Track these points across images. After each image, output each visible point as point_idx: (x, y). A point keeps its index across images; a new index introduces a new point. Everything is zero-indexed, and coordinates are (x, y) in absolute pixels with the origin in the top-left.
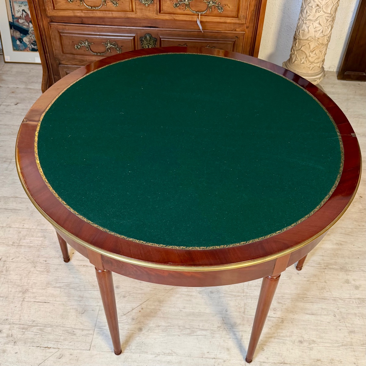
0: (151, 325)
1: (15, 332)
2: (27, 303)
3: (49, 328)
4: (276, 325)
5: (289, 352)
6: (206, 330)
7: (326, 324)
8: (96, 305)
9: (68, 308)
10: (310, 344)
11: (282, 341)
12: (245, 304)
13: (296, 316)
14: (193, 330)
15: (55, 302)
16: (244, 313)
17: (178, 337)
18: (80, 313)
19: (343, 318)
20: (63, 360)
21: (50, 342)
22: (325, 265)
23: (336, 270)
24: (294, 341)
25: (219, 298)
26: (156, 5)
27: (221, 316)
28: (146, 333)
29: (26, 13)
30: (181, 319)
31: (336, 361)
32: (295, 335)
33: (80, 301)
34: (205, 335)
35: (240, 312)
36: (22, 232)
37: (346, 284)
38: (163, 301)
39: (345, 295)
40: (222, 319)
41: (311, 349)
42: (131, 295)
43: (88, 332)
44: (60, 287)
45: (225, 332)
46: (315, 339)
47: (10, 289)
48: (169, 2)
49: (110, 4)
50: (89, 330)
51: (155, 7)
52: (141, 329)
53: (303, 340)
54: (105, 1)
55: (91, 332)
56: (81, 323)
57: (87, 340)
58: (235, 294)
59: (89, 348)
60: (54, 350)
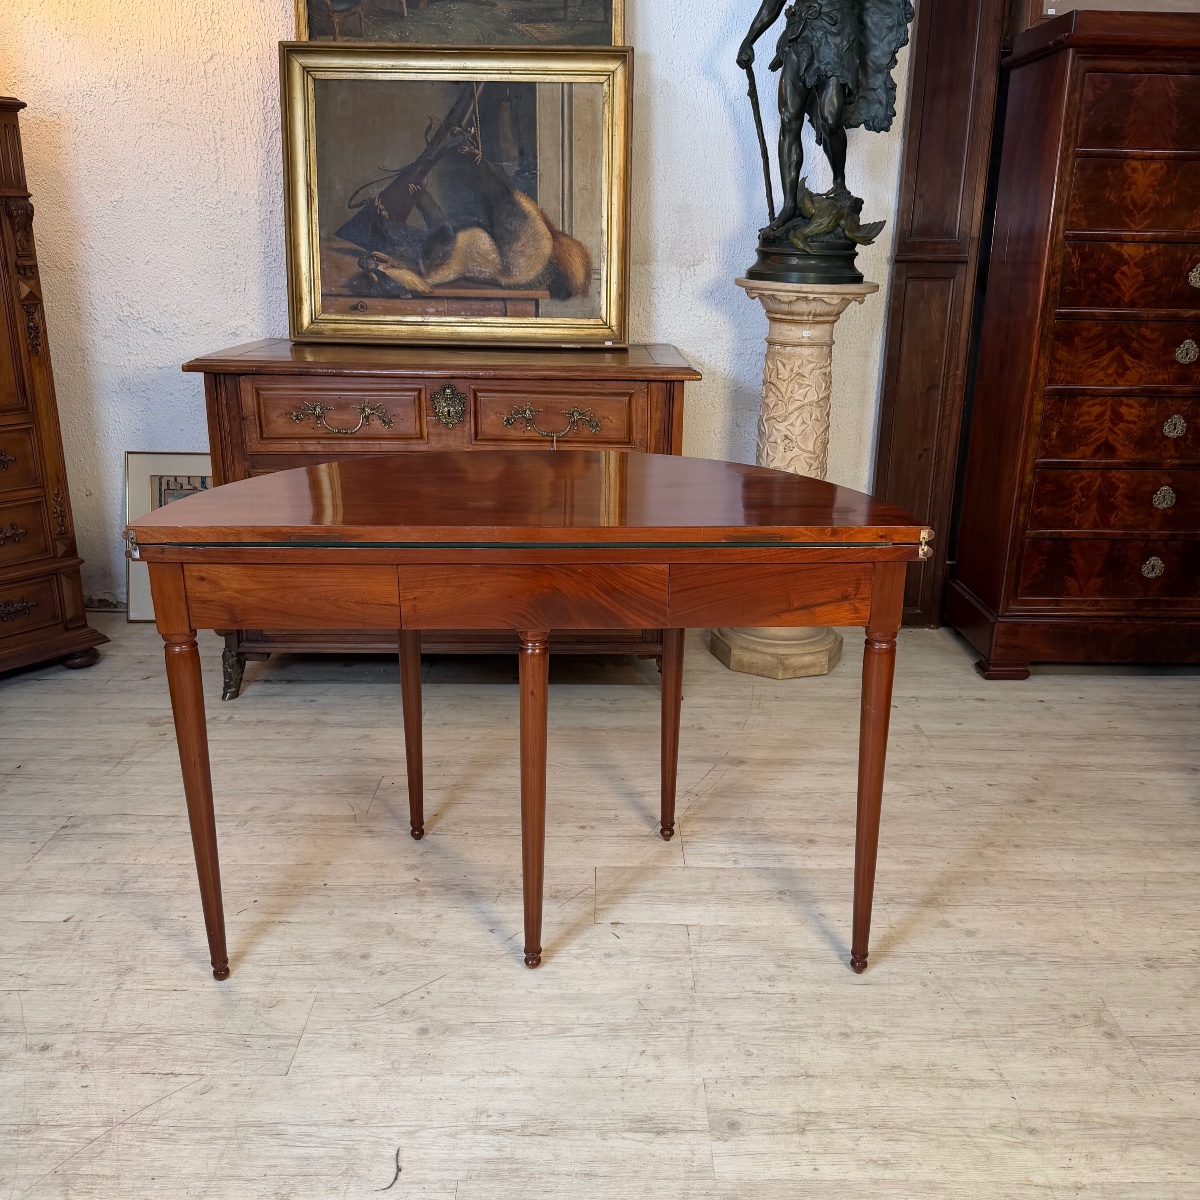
1: (89, 1046)
2: (127, 992)
4: (778, 1006)
5: (818, 1053)
7: (904, 1000)
8: (307, 991)
10: (869, 1037)
12: (694, 974)
15: (201, 989)
16: (693, 988)
18: (264, 1007)
19: (946, 987)
20: (212, 1096)
21: (179, 1063)
25: (628, 964)
26: (468, 426)
27: (633, 996)
28: (437, 1038)
33: (266, 985)
34: (595, 1035)
35: (683, 987)
36: (131, 871)
38: (483, 977)
40: (636, 1002)
41: (875, 1047)
42: (401, 969)
43: (283, 1041)
46: (880, 1029)
47: (86, 969)
48: (493, 417)
49: (376, 423)
50: (288, 1038)
51: (466, 429)
52: (424, 1031)
53: (849, 1031)
54: (367, 418)
55: (291, 1041)
56: (267, 1025)
57: (280, 1056)
58: (669, 955)
59: (284, 1072)
60: (190, 1078)
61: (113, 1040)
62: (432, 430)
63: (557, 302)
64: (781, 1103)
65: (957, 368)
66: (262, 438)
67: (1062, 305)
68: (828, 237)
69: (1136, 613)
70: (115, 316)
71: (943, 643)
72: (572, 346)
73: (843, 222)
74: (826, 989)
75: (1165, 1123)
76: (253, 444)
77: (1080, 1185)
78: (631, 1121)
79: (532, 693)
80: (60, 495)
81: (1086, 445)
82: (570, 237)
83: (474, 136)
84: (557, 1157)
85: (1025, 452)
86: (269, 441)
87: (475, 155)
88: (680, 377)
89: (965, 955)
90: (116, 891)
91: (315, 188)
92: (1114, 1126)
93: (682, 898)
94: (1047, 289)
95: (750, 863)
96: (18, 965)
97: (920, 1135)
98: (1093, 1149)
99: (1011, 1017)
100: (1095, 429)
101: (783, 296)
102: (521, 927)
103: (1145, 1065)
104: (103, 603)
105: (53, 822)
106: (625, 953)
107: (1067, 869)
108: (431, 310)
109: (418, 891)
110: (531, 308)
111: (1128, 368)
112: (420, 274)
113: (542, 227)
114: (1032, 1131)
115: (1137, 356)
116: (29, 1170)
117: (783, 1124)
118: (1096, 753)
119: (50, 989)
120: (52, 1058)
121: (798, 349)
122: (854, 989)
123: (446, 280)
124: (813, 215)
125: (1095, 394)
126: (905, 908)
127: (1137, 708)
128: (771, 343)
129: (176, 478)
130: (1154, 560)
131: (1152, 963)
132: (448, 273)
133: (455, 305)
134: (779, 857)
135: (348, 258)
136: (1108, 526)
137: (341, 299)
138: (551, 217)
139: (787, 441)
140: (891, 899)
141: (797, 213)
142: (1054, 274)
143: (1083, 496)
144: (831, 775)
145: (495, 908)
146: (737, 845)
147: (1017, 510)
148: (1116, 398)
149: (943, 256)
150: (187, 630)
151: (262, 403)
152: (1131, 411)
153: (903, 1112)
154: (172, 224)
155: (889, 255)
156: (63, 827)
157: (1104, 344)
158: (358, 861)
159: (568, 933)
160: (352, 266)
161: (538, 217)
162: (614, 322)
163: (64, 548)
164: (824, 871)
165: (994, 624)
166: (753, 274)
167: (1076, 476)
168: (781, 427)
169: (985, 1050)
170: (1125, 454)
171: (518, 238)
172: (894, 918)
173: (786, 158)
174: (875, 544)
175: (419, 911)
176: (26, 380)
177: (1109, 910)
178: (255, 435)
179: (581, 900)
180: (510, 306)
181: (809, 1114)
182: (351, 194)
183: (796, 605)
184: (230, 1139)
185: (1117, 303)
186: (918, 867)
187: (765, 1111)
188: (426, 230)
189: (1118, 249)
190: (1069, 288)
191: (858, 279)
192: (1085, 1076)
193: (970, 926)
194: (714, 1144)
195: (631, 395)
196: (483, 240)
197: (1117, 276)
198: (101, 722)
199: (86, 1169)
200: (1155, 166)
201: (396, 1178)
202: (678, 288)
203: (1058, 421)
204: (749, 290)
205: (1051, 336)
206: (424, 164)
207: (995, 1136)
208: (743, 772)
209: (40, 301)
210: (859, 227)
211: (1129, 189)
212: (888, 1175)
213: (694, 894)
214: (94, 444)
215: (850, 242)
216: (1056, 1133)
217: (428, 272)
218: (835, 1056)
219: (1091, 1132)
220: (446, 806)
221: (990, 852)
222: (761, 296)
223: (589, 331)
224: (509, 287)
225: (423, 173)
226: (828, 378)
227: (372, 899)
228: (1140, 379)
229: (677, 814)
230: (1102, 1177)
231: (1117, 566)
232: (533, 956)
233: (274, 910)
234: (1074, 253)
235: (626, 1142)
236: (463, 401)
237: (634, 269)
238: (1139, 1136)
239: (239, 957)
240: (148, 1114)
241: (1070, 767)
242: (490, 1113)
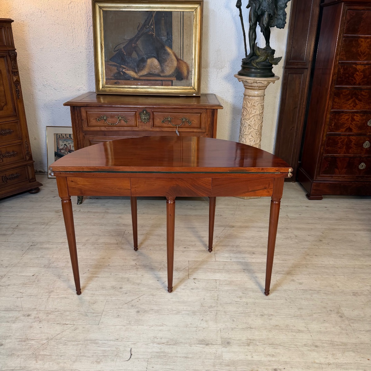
0: (146, 309)
1: (41, 315)
2: (52, 298)
4: (242, 306)
5: (254, 321)
7: (280, 305)
8: (104, 299)
9: (83, 301)
10: (269, 316)
12: (218, 295)
14: (179, 311)
15: (73, 298)
16: (217, 300)
18: (91, 304)
19: (293, 301)
20: (77, 331)
21: (67, 321)
24: (257, 315)
25: (198, 292)
26: (151, 122)
27: (200, 302)
28: (142, 314)
29: (66, 146)
30: (169, 305)
32: (257, 311)
33: (92, 297)
34: (188, 314)
35: (214, 299)
36: (51, 260)
38: (155, 295)
41: (271, 319)
42: (131, 292)
43: (97, 314)
46: (273, 314)
47: (39, 291)
48: (158, 120)
49: (123, 122)
50: (99, 313)
51: (150, 123)
52: (138, 312)
53: (263, 314)
54: (120, 120)
55: (100, 314)
56: (93, 309)
57: (96, 319)
58: (210, 289)
59: (98, 324)
60: (70, 325)
61: (48, 314)
62: (140, 124)
63: (178, 81)
64: (243, 336)
65: (303, 102)
66: (88, 126)
67: (337, 85)
68: (264, 62)
69: (356, 180)
70: (42, 84)
71: (296, 187)
72: (183, 95)
73: (268, 58)
74: (257, 301)
75: (356, 344)
76: (86, 128)
77: (330, 363)
78: (199, 341)
79: (170, 215)
80: (27, 142)
81: (343, 128)
82: (183, 61)
83: (153, 29)
84: (177, 352)
85: (324, 131)
86: (90, 127)
87: (153, 35)
88: (216, 108)
89: (299, 291)
90: (47, 267)
91: (103, 45)
92: (341, 345)
93: (214, 271)
94: (332, 79)
95: (235, 260)
96: (20, 289)
97: (283, 347)
98: (334, 352)
99: (312, 310)
100: (346, 123)
101: (249, 81)
102: (167, 280)
103: (351, 326)
104: (40, 172)
105: (28, 244)
106: (197, 288)
107: (331, 263)
108: (139, 84)
109: (136, 267)
110: (170, 83)
111: (357, 104)
112: (136, 72)
113: (174, 58)
114: (316, 346)
115: (360, 100)
116: (26, 353)
117: (243, 343)
118: (342, 225)
119: (30, 297)
120: (31, 319)
121: (254, 98)
122: (265, 301)
123: (144, 74)
124: (259, 55)
125: (346, 113)
126: (281, 275)
127: (355, 210)
128: (245, 95)
129: (62, 134)
130: (363, 164)
131: (355, 294)
132: (144, 72)
133: (147, 82)
134: (244, 258)
135: (114, 68)
136: (349, 153)
137: (111, 80)
138: (177, 54)
139: (249, 126)
140: (277, 272)
141: (254, 54)
142: (335, 75)
143: (341, 144)
144: (260, 231)
145: (159, 273)
146: (231, 254)
147: (321, 148)
148: (353, 114)
149: (300, 66)
150: (68, 196)
151: (88, 115)
152: (357, 118)
153: (278, 340)
154: (59, 55)
155: (283, 66)
156: (31, 246)
157: (350, 97)
158: (118, 258)
159: (181, 282)
160: (115, 69)
161: (173, 54)
162: (196, 88)
163: (29, 158)
164: (257, 263)
165: (312, 183)
166: (240, 74)
167: (339, 138)
168: (248, 122)
169: (304, 321)
170: (355, 131)
171: (166, 61)
172: (278, 278)
173: (251, 37)
174: (275, 173)
175: (136, 274)
176: (16, 106)
177: (343, 277)
178: (86, 125)
179: (185, 271)
180: (164, 83)
181: (250, 340)
182: (115, 47)
183: (250, 190)
184: (83, 344)
185: (354, 84)
186: (286, 262)
187: (238, 339)
188: (138, 58)
189: (356, 67)
190: (339, 79)
191: (273, 75)
192: (333, 329)
193: (300, 281)
194: (223, 348)
195: (201, 113)
196: (155, 62)
197: (355, 75)
198: (41, 212)
199: (42, 353)
200: (368, 40)
201: (130, 357)
202: (216, 76)
203: (334, 121)
204: (239, 79)
205: (333, 94)
206: (137, 38)
207: (305, 348)
208: (233, 230)
209: (20, 82)
210: (274, 59)
211: (360, 48)
212: (274, 359)
213: (218, 270)
214: (37, 124)
215: (270, 64)
216: (323, 347)
217: (138, 72)
218: (259, 322)
219: (334, 347)
220: (145, 240)
221: (308, 257)
222: (242, 81)
223: (188, 91)
224: (163, 77)
225: (137, 40)
226: (263, 106)
227: (123, 270)
228: (361, 108)
229: (214, 244)
230: (337, 361)
231: (351, 165)
232: (170, 289)
233: (94, 273)
234: (341, 68)
235: (197, 347)
236: (149, 115)
237: (202, 70)
238: (348, 349)
239: (84, 288)
240: (59, 336)
241: (333, 229)
242: (158, 338)
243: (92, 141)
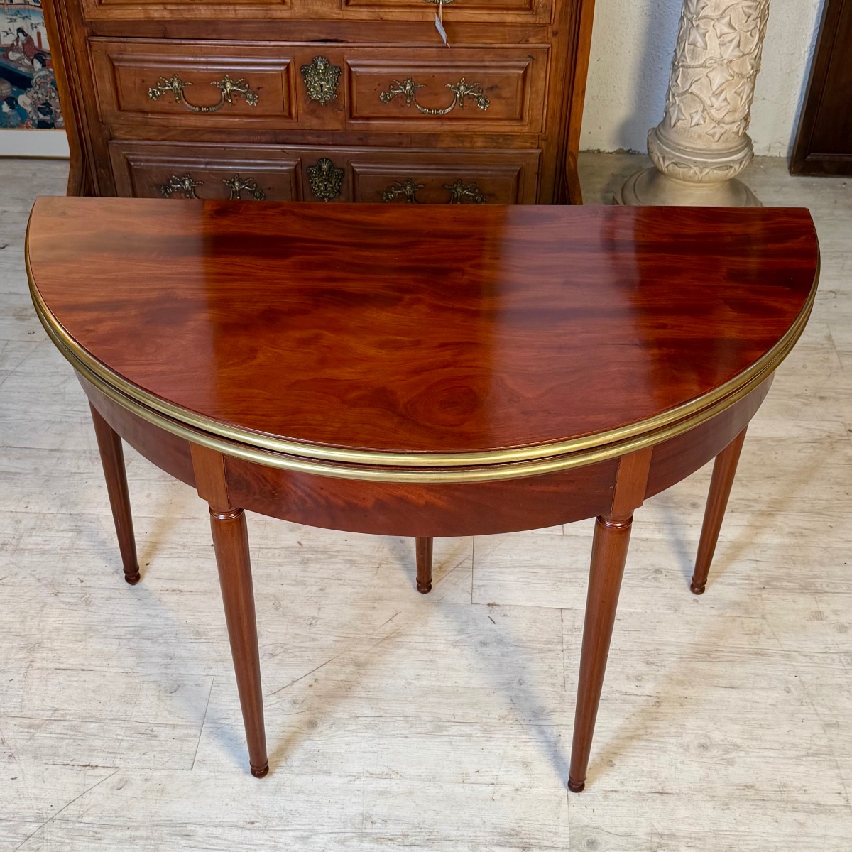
0: (338, 715)
1: (12, 734)
2: (38, 671)
3: (94, 724)
4: (643, 711)
6: (471, 724)
7: (766, 708)
8: (204, 674)
9: (137, 681)
10: (727, 752)
11: (656, 744)
12: (565, 669)
13: (691, 692)
14: (439, 723)
15: (106, 669)
17: (404, 739)
18: (166, 691)
19: (809, 695)
20: (128, 792)
21: (95, 754)
22: (762, 580)
23: (790, 590)
24: (688, 746)
25: (502, 656)
27: (507, 693)
28: (326, 732)
29: (26, 35)
30: (410, 702)
31: (792, 789)
32: (690, 731)
33: (167, 666)
34: (470, 736)
35: (553, 684)
37: (816, 621)
38: (366, 664)
39: (813, 646)
40: (508, 700)
41: (731, 763)
42: (289, 651)
43: (186, 732)
44: (118, 637)
45: (516, 728)
46: (738, 741)
52: (313, 725)
53: (708, 742)
55: (194, 732)
57: (184, 749)
58: (542, 646)
59: (190, 766)
60: (106, 770)
61: (32, 728)
64: (637, 822)
89: (834, 656)
106: (500, 641)
187: (621, 830)
213: (570, 570)
242: (374, 819)
243: (117, 60)
